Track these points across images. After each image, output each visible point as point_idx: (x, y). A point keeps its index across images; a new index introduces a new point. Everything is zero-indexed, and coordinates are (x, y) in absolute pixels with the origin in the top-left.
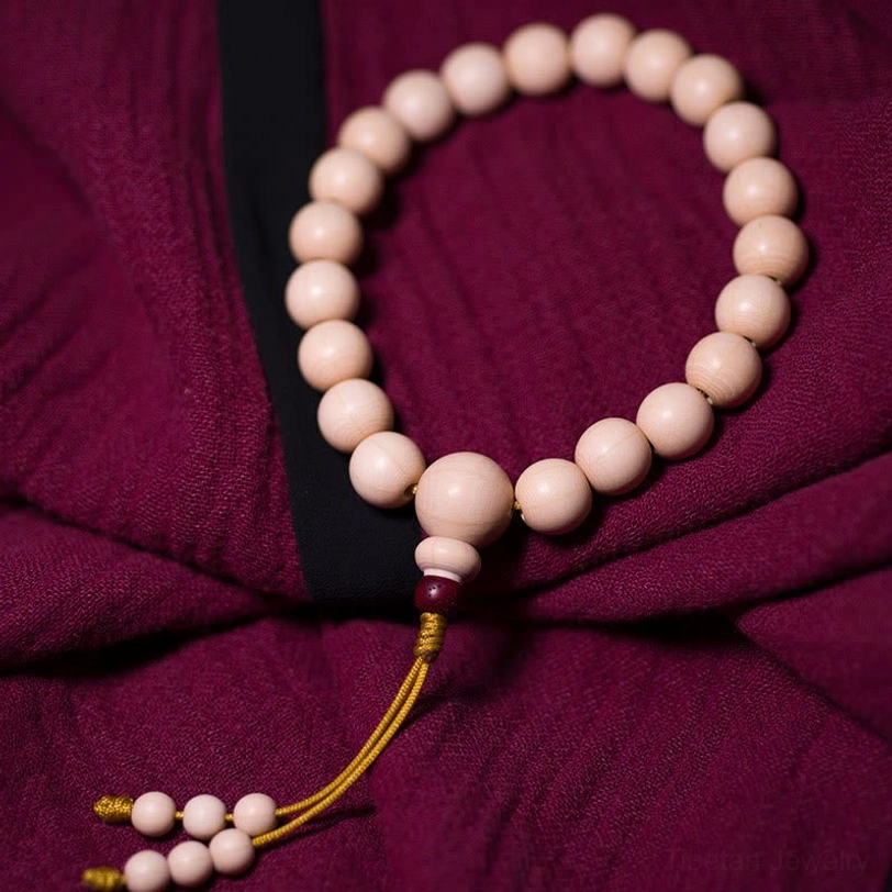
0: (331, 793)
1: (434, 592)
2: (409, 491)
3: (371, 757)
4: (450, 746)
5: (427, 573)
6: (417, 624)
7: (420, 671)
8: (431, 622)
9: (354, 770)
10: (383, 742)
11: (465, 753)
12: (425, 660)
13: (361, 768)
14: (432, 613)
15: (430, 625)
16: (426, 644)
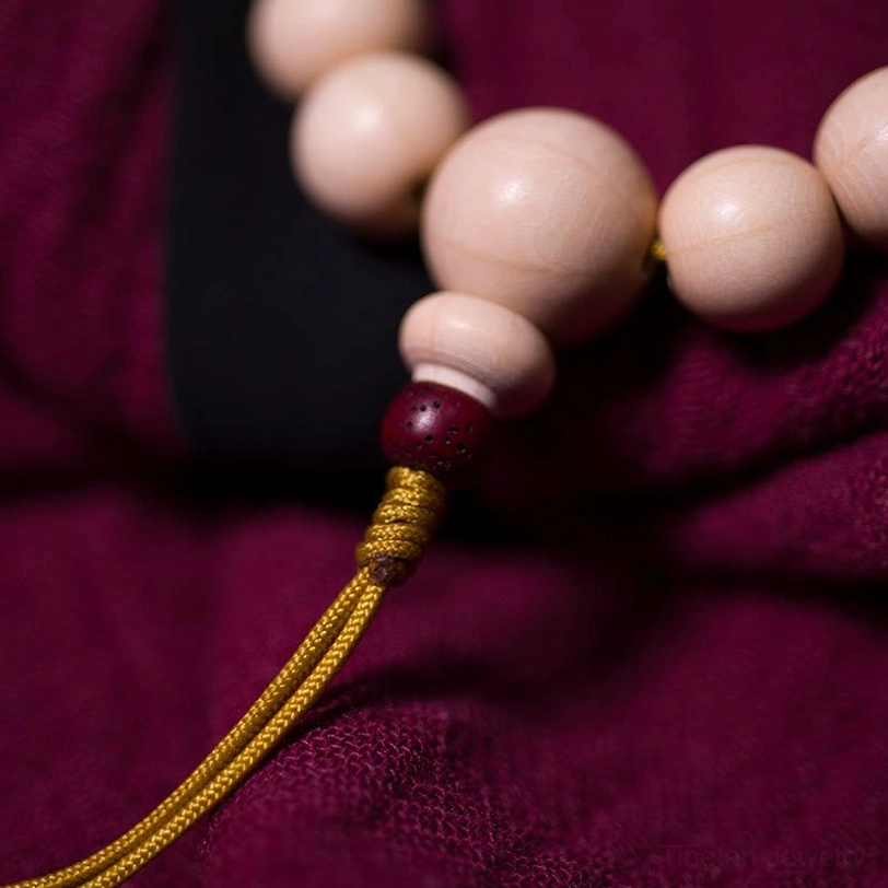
0: (108, 866)
1: (425, 420)
2: (417, 189)
3: (213, 791)
4: (413, 809)
5: (424, 374)
6: (377, 489)
7: (362, 597)
8: (408, 490)
9: (169, 818)
10: (247, 758)
11: (449, 832)
12: (375, 576)
13: (185, 817)
14: (413, 469)
15: (401, 495)
16: (386, 537)
